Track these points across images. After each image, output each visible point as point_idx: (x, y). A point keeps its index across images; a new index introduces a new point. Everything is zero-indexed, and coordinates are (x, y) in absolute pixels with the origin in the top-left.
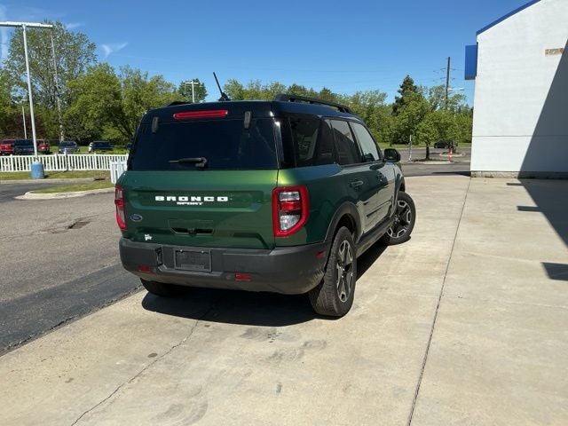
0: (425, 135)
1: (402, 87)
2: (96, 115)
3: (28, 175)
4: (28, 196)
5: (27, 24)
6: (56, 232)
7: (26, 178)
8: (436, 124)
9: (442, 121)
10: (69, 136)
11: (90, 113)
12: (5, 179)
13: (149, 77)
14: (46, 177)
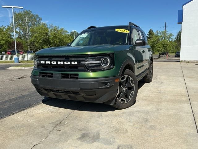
0: (159, 49)
1: (149, 33)
2: (40, 41)
3: (13, 62)
4: (10, 68)
5: (14, 7)
6: (12, 81)
7: (13, 63)
8: (163, 45)
9: (165, 43)
10: (31, 49)
11: (38, 41)
12: (5, 63)
13: (59, 28)
14: (20, 62)
